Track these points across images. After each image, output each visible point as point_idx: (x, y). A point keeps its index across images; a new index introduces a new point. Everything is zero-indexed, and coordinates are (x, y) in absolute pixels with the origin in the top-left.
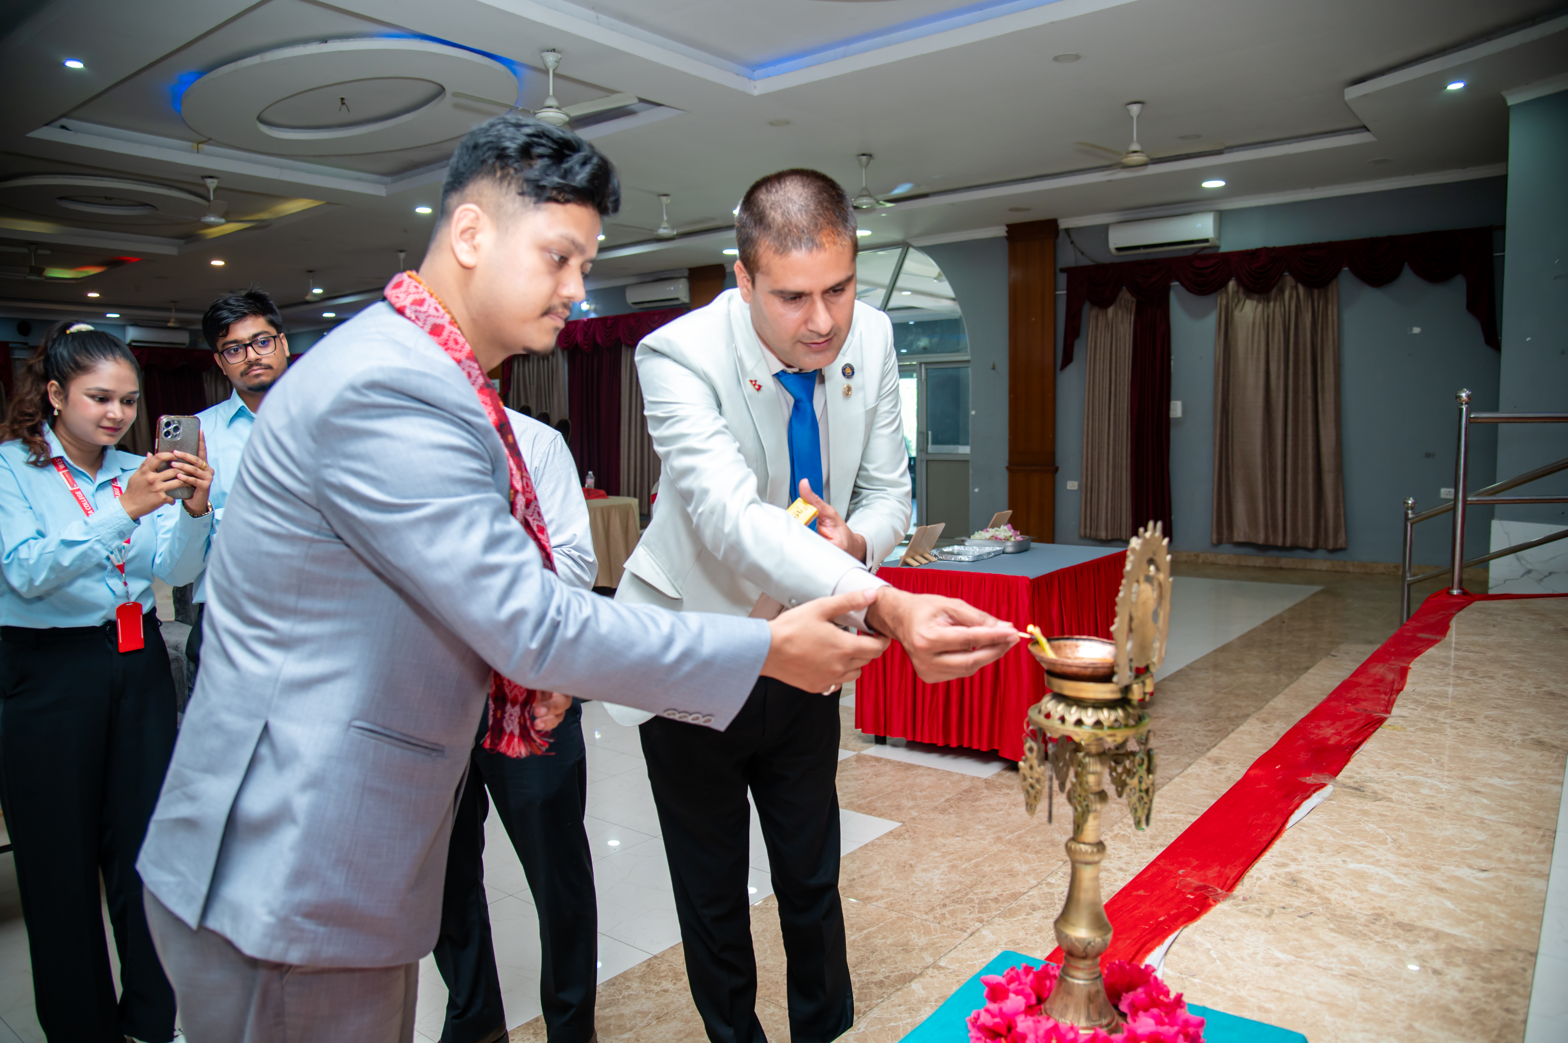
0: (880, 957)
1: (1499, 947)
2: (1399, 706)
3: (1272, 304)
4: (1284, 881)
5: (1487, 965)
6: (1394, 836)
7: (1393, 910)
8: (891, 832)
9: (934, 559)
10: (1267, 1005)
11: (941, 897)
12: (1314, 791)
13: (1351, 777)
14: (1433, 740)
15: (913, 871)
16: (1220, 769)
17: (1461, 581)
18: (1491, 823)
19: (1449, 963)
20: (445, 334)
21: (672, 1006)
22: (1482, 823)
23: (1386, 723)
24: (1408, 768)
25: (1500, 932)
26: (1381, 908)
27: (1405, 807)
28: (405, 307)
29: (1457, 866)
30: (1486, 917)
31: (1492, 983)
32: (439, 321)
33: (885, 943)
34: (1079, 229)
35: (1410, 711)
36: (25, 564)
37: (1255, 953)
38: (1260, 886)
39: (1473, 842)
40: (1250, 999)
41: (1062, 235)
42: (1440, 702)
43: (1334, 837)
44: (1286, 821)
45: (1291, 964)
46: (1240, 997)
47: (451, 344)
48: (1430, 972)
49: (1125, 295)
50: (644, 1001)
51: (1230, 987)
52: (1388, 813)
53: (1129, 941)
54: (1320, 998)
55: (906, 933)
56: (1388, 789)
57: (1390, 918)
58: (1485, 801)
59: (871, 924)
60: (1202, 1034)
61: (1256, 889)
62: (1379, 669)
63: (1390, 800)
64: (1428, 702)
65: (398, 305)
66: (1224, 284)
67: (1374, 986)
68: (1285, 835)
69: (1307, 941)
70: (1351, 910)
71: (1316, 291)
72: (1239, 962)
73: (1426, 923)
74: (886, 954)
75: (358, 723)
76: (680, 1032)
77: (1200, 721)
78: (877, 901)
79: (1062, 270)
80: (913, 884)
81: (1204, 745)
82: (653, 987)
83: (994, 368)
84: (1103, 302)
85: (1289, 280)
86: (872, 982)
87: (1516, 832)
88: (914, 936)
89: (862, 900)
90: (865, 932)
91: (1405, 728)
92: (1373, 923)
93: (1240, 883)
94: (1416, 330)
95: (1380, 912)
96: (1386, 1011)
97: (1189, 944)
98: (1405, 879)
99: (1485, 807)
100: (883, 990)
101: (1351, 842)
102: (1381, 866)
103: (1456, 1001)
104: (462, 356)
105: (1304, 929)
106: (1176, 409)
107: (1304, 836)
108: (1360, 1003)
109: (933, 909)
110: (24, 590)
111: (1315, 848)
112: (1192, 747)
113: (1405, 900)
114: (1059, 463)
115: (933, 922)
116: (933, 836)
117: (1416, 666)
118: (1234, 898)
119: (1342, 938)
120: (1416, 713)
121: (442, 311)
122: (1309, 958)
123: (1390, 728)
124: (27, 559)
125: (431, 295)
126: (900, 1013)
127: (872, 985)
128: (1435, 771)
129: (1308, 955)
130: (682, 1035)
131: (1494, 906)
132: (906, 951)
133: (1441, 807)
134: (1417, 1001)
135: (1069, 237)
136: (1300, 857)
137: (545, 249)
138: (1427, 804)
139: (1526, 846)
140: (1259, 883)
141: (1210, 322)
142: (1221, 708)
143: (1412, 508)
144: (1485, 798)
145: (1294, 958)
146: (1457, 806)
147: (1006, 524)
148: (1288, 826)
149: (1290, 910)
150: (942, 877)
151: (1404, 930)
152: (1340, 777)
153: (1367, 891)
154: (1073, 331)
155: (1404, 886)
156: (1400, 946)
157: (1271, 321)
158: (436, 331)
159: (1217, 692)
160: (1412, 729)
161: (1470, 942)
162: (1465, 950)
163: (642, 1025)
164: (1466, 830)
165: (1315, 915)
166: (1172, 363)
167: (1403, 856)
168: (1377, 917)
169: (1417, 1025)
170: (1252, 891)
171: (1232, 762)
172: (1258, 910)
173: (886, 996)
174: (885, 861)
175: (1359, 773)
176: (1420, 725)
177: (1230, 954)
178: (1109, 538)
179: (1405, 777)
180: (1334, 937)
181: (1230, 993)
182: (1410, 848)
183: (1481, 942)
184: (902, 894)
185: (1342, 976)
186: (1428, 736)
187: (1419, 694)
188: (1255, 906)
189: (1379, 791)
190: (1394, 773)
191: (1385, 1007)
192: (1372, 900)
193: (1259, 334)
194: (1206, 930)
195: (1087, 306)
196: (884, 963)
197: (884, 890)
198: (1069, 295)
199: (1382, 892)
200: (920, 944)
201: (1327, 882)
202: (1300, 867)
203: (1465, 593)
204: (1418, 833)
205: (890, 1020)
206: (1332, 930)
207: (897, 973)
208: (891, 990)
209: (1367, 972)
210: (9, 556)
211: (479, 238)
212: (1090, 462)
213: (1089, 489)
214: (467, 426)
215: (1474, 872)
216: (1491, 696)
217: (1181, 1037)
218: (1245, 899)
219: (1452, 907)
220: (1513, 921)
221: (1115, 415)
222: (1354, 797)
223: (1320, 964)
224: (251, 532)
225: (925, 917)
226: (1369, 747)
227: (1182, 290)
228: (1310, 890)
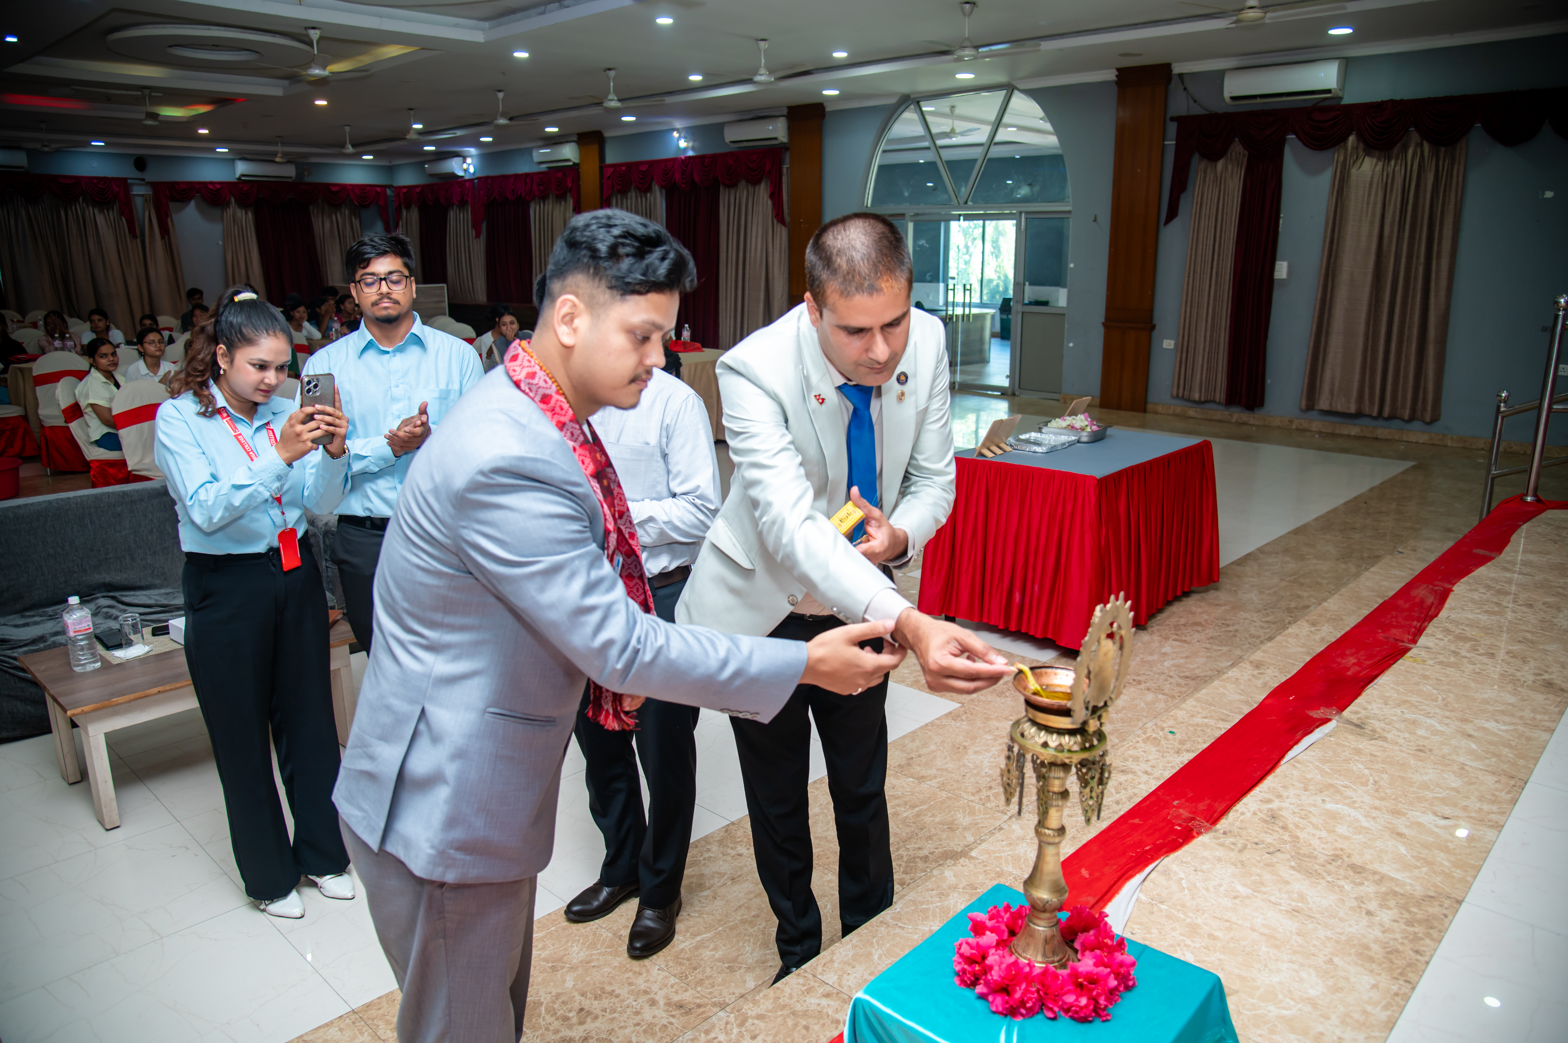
0: (928, 834)
1: (1432, 894)
2: (1427, 635)
3: (1393, 162)
4: (1264, 817)
5: (1414, 910)
6: (1376, 778)
7: (1351, 852)
8: (950, 713)
9: (1008, 449)
10: (1216, 933)
11: (989, 779)
12: (1317, 727)
13: (1356, 713)
14: (1447, 676)
15: (966, 753)
16: (1260, 674)
17: (1536, 489)
18: (1470, 770)
19: (1381, 906)
20: (553, 402)
21: (745, 869)
22: (1463, 769)
23: (1409, 654)
24: (1413, 705)
25: (1438, 880)
26: (1342, 850)
27: (1397, 748)
28: (520, 380)
29: (1424, 812)
30: (1430, 863)
31: (1413, 926)
32: (548, 392)
33: (933, 821)
34: (1193, 75)
35: (1437, 641)
36: (204, 504)
37: (1220, 885)
38: (1242, 821)
39: (1448, 788)
40: (1204, 927)
41: (1175, 82)
42: (1470, 632)
43: (1322, 776)
44: (1282, 757)
45: (1248, 897)
46: (1196, 924)
47: (557, 410)
48: (1364, 912)
49: (1238, 149)
50: (721, 863)
51: (1190, 915)
52: (1379, 754)
53: (1115, 867)
54: (1262, 930)
55: (953, 813)
56: (1388, 727)
57: (1346, 859)
58: (1474, 746)
59: (923, 802)
60: (1132, 973)
61: (1238, 824)
62: (1421, 592)
63: (1385, 739)
64: (1458, 631)
65: (515, 378)
66: (1344, 139)
67: (1312, 922)
68: (1279, 771)
69: (1267, 877)
70: (1315, 849)
71: (1443, 149)
72: (1204, 892)
73: (1377, 866)
74: (933, 831)
75: (492, 710)
76: (751, 892)
77: (1259, 611)
78: (930, 780)
79: (1172, 119)
80: (964, 765)
81: (1259, 637)
82: (729, 851)
83: (1095, 220)
84: (1213, 155)
85: (1415, 137)
86: (918, 857)
87: (1490, 780)
88: (959, 816)
89: (918, 779)
90: (917, 809)
91: (1425, 661)
92: (1330, 863)
93: (1225, 817)
94: (1549, 194)
95: (1340, 853)
96: (1315, 946)
97: (1166, 873)
98: (1372, 822)
99: (1472, 752)
100: (927, 865)
101: (1336, 781)
102: (1355, 808)
103: (1376, 941)
104: (565, 419)
105: (1267, 865)
106: (1282, 270)
107: (1295, 773)
108: (1295, 937)
109: (979, 791)
110: (205, 526)
111: (1302, 785)
112: (1246, 638)
113: (1365, 843)
114: (1156, 321)
115: (978, 803)
116: (988, 719)
117: (1460, 588)
118: (1216, 831)
119: (1298, 875)
120: (1441, 644)
121: (550, 382)
122: (1265, 893)
123: (1411, 660)
124: (206, 501)
125: (541, 368)
126: (932, 897)
127: (918, 860)
128: (1438, 711)
129: (1264, 889)
130: (752, 896)
131: (1442, 854)
132: (951, 829)
133: (1430, 750)
134: (1343, 938)
135: (1183, 83)
136: (1285, 794)
137: (630, 331)
138: (1418, 746)
139: (1494, 795)
140: (1242, 817)
141: (1324, 181)
142: (1283, 597)
143: (1505, 402)
144: (1474, 742)
145: (1251, 892)
146: (1446, 750)
147: (1083, 413)
148: (1282, 762)
149: (1261, 846)
150: (992, 760)
151: (1355, 872)
152: (1346, 713)
153: (1334, 831)
154: (1180, 184)
155: (1369, 829)
156: (1346, 887)
157: (1390, 181)
158: (545, 399)
159: (1282, 580)
160: (1431, 662)
161: (1408, 888)
162: (1402, 895)
163: (719, 884)
164: (1445, 775)
165: (1282, 852)
166: (1281, 221)
167: (1378, 799)
168: (1335, 858)
169: (1336, 960)
170: (1233, 825)
171: (1272, 667)
172: (1234, 844)
173: (928, 870)
174: (942, 742)
175: (1365, 709)
176: (1441, 658)
177: (1198, 885)
178: (1203, 399)
179: (1407, 716)
180: (1292, 875)
181: (1188, 920)
182: (1387, 791)
183: (1418, 888)
184: (953, 775)
185: (1287, 911)
186: (1444, 671)
187: (1453, 622)
188: (1232, 840)
189: (1379, 730)
190: (1398, 711)
191: (1315, 942)
192: (1336, 841)
193: (1376, 194)
194: (1184, 860)
195: (1196, 157)
196: (931, 839)
197: (938, 770)
198: (1177, 146)
199: (1347, 834)
200: (964, 824)
201: (1301, 821)
202: (1283, 804)
203: (1538, 500)
204: (1400, 776)
205: (922, 903)
206: (1292, 868)
207: (940, 850)
208: (934, 865)
209: (1310, 909)
210: (192, 498)
211: (577, 322)
212: (1187, 321)
213: (1185, 350)
214: (572, 496)
215: (1436, 819)
216: (1521, 627)
217: (1112, 975)
218: (1225, 833)
219: (1405, 852)
220: (1453, 869)
221: (1217, 274)
222: (1352, 734)
223: (1273, 899)
224: (406, 565)
225: (972, 798)
226: (1385, 680)
227: (1299, 144)
228: (1285, 828)
